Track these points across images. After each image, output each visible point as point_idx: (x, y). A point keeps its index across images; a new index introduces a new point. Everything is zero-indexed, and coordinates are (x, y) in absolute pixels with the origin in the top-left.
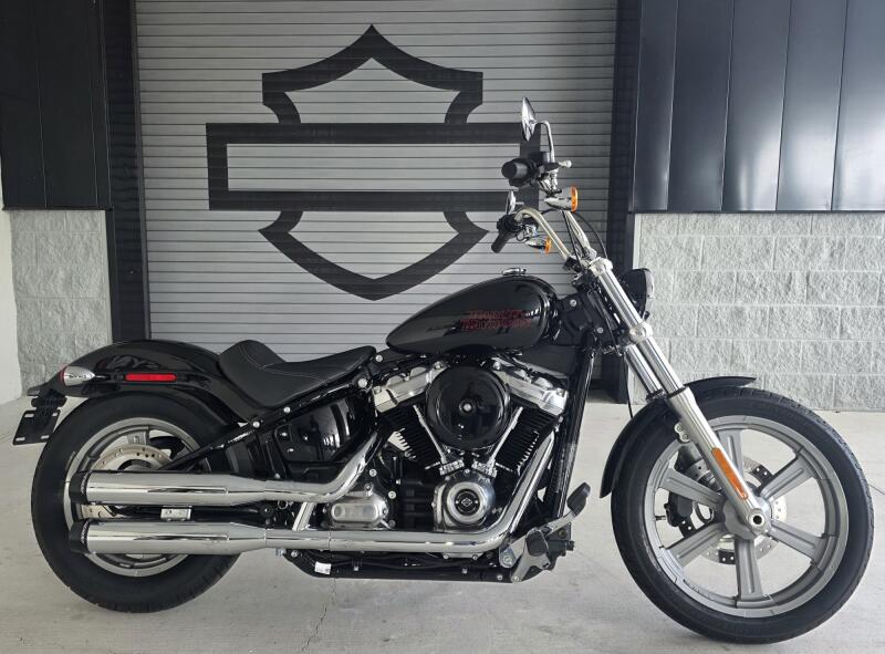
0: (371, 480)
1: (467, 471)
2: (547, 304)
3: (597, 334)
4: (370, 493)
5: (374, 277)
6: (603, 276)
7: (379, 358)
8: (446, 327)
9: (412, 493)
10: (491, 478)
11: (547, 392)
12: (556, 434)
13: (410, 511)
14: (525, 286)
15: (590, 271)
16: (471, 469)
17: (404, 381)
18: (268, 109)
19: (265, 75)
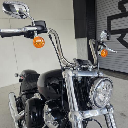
18: (119, 10)
19: (119, 2)
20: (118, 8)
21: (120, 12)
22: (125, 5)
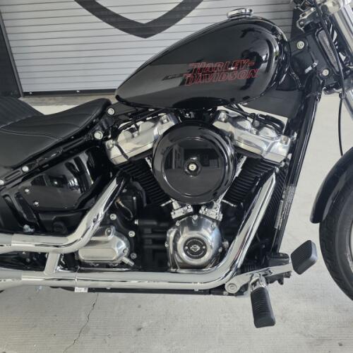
0: (112, 223)
1: (196, 217)
2: (276, 49)
3: (323, 78)
4: (111, 237)
5: (144, 22)
6: (340, 13)
7: (111, 112)
8: (181, 75)
9: (149, 231)
10: (217, 221)
11: (271, 142)
12: (277, 175)
13: (148, 245)
14: (252, 30)
15: (325, 8)
16: (199, 215)
17: (133, 137)
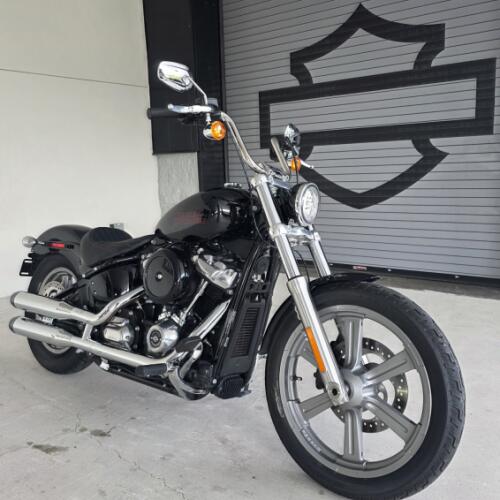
10: (179, 326)
18: (293, 77)
19: (292, 54)
20: (288, 69)
21: (294, 83)
22: (308, 65)
